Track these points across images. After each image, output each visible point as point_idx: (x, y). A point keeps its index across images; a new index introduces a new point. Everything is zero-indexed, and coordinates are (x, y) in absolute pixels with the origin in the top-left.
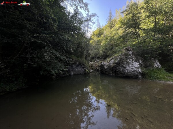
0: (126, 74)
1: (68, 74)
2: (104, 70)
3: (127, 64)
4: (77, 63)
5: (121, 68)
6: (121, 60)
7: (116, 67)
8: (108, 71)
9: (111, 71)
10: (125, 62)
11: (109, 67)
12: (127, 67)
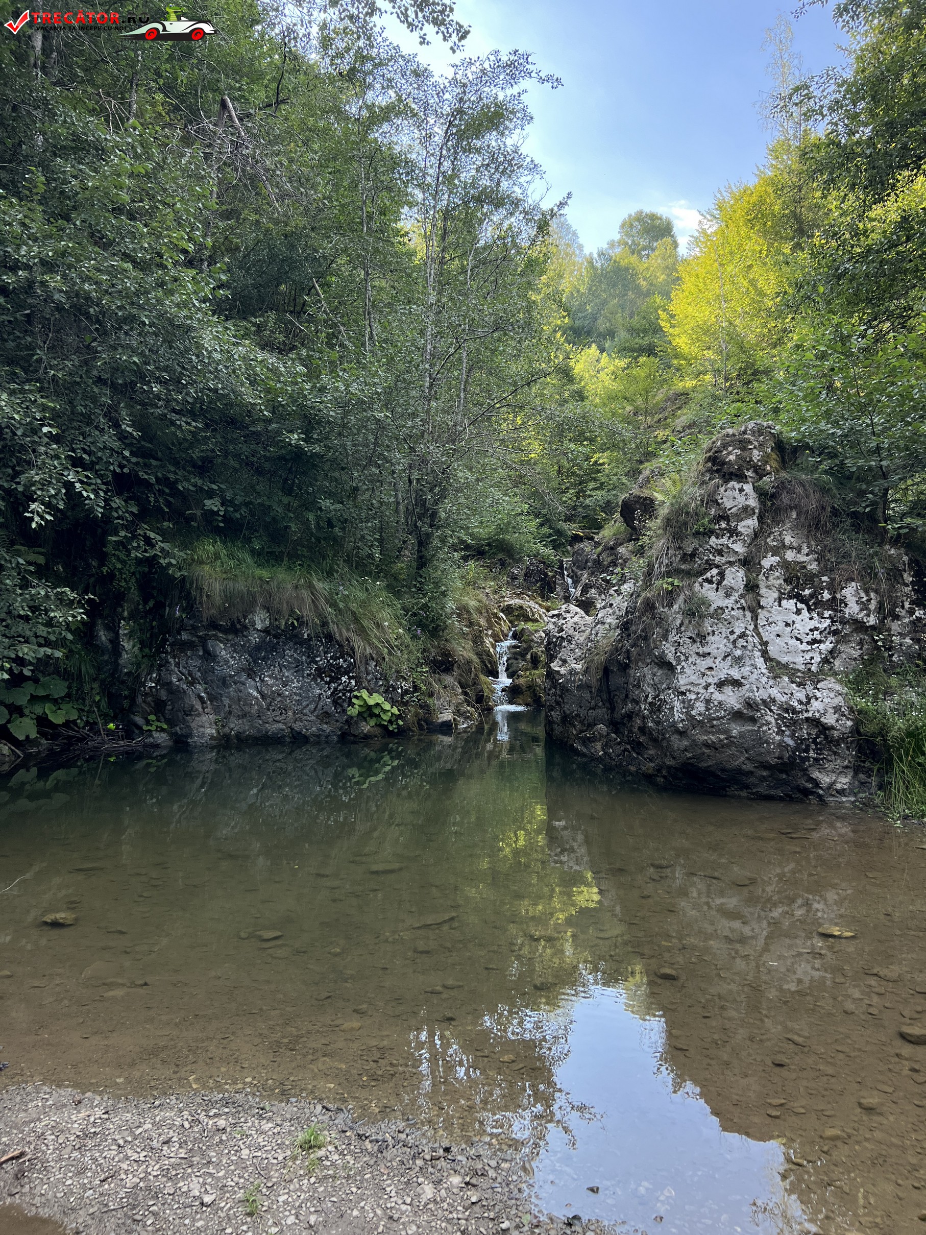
2: (558, 703)
3: (683, 629)
4: (253, 624)
5: (647, 673)
6: (647, 585)
7: (627, 666)
8: (583, 712)
9: (601, 712)
10: (670, 605)
11: (586, 671)
12: (687, 659)
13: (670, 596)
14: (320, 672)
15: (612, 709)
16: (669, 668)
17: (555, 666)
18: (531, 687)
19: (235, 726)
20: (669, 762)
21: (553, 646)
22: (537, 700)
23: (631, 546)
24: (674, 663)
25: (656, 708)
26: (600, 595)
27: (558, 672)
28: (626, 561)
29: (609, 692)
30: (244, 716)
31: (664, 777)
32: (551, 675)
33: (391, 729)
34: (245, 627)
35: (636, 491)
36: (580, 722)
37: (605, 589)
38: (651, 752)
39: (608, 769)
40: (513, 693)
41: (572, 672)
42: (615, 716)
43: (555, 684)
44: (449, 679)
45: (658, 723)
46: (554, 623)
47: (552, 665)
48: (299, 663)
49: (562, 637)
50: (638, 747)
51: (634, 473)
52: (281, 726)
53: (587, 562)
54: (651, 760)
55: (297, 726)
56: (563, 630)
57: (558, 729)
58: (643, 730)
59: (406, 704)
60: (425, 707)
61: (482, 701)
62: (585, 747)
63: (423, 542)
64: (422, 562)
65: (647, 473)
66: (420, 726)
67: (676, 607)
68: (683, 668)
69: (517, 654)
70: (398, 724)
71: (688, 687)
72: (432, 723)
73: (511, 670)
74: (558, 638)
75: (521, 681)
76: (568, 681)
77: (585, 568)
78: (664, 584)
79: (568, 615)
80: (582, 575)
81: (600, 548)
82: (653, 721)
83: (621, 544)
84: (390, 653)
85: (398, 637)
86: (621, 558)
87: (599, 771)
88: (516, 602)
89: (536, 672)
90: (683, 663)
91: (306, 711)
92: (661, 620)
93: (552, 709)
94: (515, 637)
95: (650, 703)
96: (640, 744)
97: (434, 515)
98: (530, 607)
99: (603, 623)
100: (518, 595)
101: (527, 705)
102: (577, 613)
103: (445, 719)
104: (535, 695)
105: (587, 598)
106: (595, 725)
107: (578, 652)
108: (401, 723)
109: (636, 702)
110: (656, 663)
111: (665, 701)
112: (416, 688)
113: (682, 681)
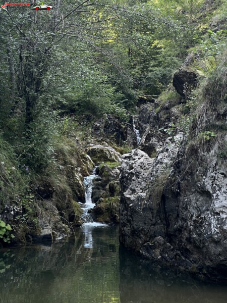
2: (129, 221)
3: (217, 167)
5: (193, 199)
6: (193, 136)
7: (178, 194)
8: (147, 227)
9: (160, 227)
10: (209, 151)
11: (149, 198)
12: (220, 189)
13: (208, 144)
15: (168, 225)
16: (207, 195)
17: (127, 194)
18: (109, 210)
20: (208, 263)
21: (126, 179)
22: (113, 219)
23: (180, 107)
24: (211, 192)
25: (199, 224)
26: (159, 142)
27: (129, 199)
28: (177, 118)
29: (165, 213)
31: (205, 274)
32: (124, 201)
33: (5, 241)
35: (183, 68)
36: (145, 235)
37: (162, 138)
38: (195, 256)
39: (165, 268)
40: (96, 214)
41: (139, 199)
42: (169, 230)
43: (126, 207)
44: (49, 204)
45: (200, 235)
46: (126, 163)
47: (125, 193)
49: (132, 173)
50: (186, 252)
51: (183, 55)
53: (149, 118)
54: (195, 262)
56: (132, 168)
57: (129, 240)
58: (189, 240)
59: (17, 222)
60: (32, 224)
61: (73, 220)
62: (148, 252)
63: (30, 103)
64: (30, 117)
65: (191, 55)
66: (27, 238)
67: (212, 152)
68: (217, 195)
69: (99, 185)
70: (11, 238)
71: (221, 209)
72: (36, 236)
73: (94, 197)
74: (129, 174)
75: (102, 205)
76: (136, 205)
77: (148, 123)
78: (204, 135)
79: (137, 157)
80: (146, 127)
81: (159, 108)
82: (197, 233)
83: (174, 106)
84: (5, 185)
85: (12, 173)
86: (174, 115)
87: (158, 270)
88: (98, 146)
89: (113, 198)
90: (218, 192)
92: (202, 161)
93: (124, 225)
94: (97, 172)
95: (195, 221)
96: (187, 250)
97: (39, 83)
98: (108, 150)
99: (162, 163)
100: (100, 142)
101: (107, 222)
102: (142, 156)
103: (46, 233)
104: (112, 215)
105: (149, 144)
106: (155, 236)
107: (144, 184)
108: (13, 236)
109: (185, 220)
110: (198, 192)
111: (205, 219)
112: (25, 211)
113: (217, 205)
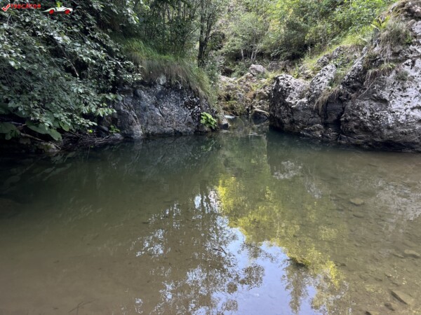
0: (386, 132)
1: (118, 136)
2: (288, 116)
3: (395, 85)
4: (159, 82)
5: (365, 104)
7: (345, 101)
8: (305, 119)
9: (318, 119)
10: (389, 75)
12: (396, 98)
13: (390, 70)
14: (186, 104)
15: (326, 118)
16: (385, 101)
19: (151, 129)
24: (388, 100)
25: (374, 118)
27: (290, 103)
29: (326, 111)
30: (155, 124)
33: (213, 128)
34: (155, 83)
36: (303, 123)
38: (361, 136)
39: (325, 142)
41: (296, 103)
42: (327, 121)
45: (375, 125)
47: (286, 100)
48: (177, 100)
49: (290, 89)
50: (349, 134)
52: (171, 129)
54: (360, 139)
55: (177, 129)
59: (215, 117)
62: (309, 133)
67: (391, 76)
68: (393, 102)
70: (215, 126)
71: (396, 110)
72: (221, 125)
74: (287, 89)
79: (288, 79)
82: (372, 123)
87: (318, 143)
90: (394, 100)
91: (181, 122)
92: (380, 81)
96: (352, 132)
103: (225, 123)
106: (314, 124)
109: (354, 116)
111: (382, 115)
113: (394, 108)
